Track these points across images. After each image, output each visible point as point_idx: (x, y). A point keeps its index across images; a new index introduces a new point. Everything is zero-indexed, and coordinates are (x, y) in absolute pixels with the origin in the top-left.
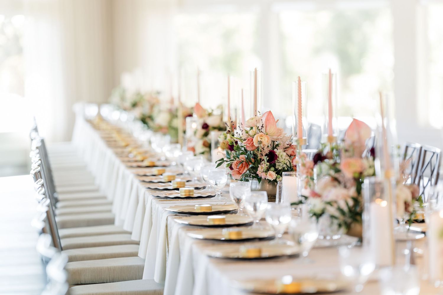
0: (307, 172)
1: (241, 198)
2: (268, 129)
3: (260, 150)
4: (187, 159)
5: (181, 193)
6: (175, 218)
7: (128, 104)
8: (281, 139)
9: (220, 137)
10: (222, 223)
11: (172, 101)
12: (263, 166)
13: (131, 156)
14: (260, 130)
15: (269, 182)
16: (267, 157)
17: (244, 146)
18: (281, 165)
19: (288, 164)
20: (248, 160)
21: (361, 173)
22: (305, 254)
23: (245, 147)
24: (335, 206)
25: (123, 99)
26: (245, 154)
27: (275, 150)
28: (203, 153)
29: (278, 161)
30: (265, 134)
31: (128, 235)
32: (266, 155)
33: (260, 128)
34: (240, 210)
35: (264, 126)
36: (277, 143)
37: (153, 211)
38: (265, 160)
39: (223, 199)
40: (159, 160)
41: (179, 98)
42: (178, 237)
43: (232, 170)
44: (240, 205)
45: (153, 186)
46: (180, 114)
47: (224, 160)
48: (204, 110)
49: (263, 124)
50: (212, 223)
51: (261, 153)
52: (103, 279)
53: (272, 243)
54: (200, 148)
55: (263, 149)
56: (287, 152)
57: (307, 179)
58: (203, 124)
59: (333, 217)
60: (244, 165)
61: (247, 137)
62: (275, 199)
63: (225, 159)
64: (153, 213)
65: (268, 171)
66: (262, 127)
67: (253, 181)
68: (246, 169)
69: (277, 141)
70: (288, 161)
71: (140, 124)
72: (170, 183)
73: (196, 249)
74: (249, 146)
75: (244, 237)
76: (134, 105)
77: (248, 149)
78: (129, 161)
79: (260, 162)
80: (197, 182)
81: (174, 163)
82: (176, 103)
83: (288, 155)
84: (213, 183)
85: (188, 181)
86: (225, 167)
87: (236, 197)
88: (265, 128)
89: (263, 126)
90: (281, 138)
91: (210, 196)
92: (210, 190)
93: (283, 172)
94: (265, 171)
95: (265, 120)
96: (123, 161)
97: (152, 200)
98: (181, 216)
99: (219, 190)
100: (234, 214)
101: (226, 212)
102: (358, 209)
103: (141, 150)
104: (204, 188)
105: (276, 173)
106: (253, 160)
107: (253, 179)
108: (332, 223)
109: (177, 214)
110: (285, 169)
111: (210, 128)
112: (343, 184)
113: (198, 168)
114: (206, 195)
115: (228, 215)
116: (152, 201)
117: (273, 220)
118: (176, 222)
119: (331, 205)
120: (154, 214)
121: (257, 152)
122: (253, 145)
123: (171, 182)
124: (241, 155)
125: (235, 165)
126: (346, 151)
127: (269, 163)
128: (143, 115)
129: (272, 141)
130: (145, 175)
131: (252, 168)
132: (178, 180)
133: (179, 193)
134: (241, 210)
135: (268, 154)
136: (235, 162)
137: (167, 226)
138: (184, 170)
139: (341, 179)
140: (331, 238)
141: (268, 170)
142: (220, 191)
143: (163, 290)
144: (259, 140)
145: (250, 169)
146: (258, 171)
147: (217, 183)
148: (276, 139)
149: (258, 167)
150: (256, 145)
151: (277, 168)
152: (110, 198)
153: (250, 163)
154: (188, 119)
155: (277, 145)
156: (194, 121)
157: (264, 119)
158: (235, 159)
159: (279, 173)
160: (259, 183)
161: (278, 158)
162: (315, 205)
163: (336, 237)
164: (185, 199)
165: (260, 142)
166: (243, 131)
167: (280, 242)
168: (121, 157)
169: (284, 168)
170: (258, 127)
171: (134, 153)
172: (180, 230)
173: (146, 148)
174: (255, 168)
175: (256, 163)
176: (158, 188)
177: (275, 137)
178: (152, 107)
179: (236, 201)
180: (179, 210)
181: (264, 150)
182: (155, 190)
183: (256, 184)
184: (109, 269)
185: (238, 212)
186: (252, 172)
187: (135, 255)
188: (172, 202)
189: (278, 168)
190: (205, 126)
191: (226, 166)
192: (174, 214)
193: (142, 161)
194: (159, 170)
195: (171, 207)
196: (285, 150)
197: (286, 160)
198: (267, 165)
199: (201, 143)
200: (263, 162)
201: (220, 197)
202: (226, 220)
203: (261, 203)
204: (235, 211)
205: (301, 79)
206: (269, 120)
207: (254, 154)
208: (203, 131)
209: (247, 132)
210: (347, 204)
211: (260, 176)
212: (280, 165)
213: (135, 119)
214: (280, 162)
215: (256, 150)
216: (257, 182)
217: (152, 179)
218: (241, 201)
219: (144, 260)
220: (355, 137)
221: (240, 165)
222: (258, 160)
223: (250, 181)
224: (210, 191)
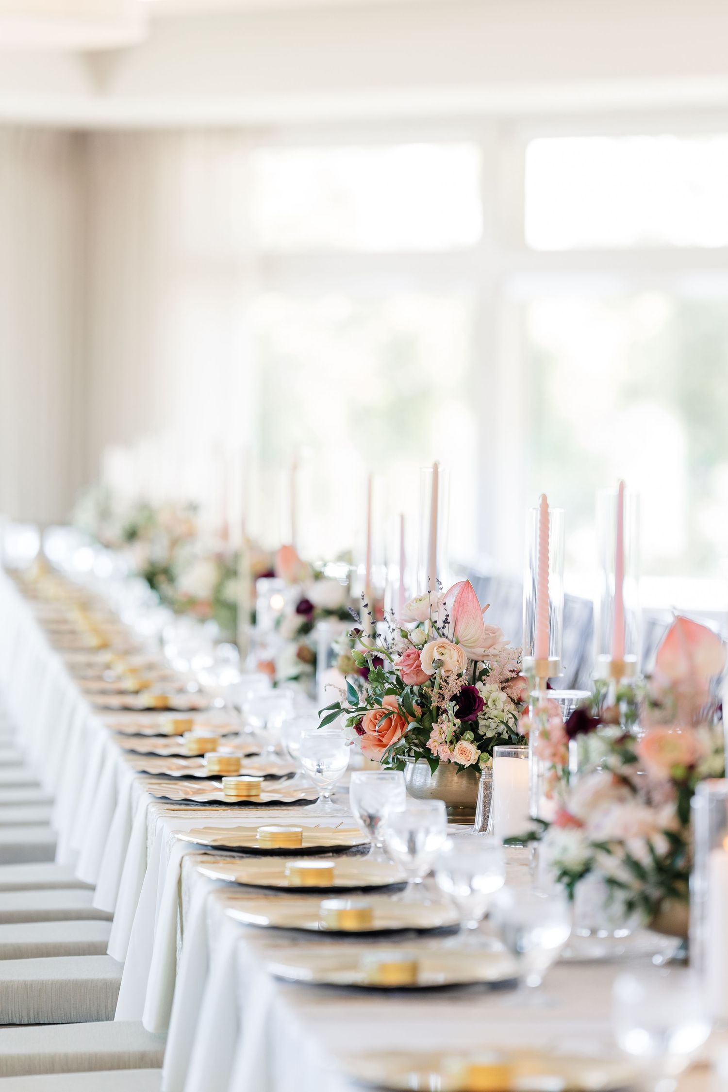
0: (554, 755)
1: (380, 814)
2: (461, 627)
3: (436, 685)
4: (250, 695)
5: (226, 790)
6: (202, 862)
7: (115, 531)
8: (495, 656)
9: (337, 642)
10: (323, 883)
11: (225, 533)
12: (444, 727)
13: (110, 674)
14: (440, 631)
15: (459, 770)
16: (454, 702)
17: (396, 672)
18: (493, 725)
19: (511, 723)
20: (404, 710)
21: (691, 768)
22: (533, 980)
23: (399, 673)
24: (619, 853)
25: (105, 514)
26: (397, 694)
27: (479, 685)
28: (296, 678)
29: (484, 715)
30: (452, 642)
31: (86, 893)
32: (454, 698)
33: (440, 624)
34: (376, 845)
35: (449, 620)
36: (484, 667)
37: (149, 837)
38: (450, 712)
39: (336, 810)
40: (181, 691)
41: (243, 524)
42: (204, 915)
43: (363, 734)
44: (376, 832)
45: (156, 765)
46: (246, 567)
47: (342, 707)
48: (303, 565)
49: (447, 616)
50: (297, 882)
51: (441, 691)
52: (10, 1012)
53: (450, 943)
54: (288, 666)
55: (446, 681)
56: (509, 690)
57: (553, 771)
58: (298, 602)
59: (612, 882)
60: (393, 723)
61: (404, 648)
62: (474, 815)
63: (345, 705)
64: (149, 841)
65: (457, 742)
66: (446, 622)
67: (417, 765)
68: (399, 733)
69: (483, 662)
70: (511, 716)
71: (141, 589)
72: (200, 761)
73: (247, 954)
74: (408, 671)
75: (379, 924)
76: (132, 535)
77: (406, 680)
78: (103, 692)
79: (438, 715)
80: (274, 758)
81: (218, 703)
82: (236, 541)
83: (513, 700)
84: (312, 765)
85: (249, 755)
86: (344, 727)
87: (367, 812)
88: (452, 625)
89: (446, 619)
90: (496, 652)
91: (304, 801)
92: (305, 784)
93: (497, 745)
94: (448, 740)
95: (454, 604)
96: (87, 692)
97: (149, 807)
98: (218, 858)
99: (326, 785)
100: (358, 857)
101: (339, 851)
102: (680, 863)
103: (137, 661)
104: (291, 776)
105: (479, 748)
106: (418, 710)
107: (416, 760)
108: (610, 899)
109: (209, 850)
110: (502, 736)
111: (317, 611)
112: (642, 794)
113: (277, 721)
114: (292, 796)
115: (344, 859)
116: (147, 809)
117: (454, 884)
118: (202, 875)
119: (609, 852)
120: (152, 844)
121: (429, 690)
122: (418, 670)
123: (202, 756)
124: (386, 697)
125: (369, 721)
126: (655, 704)
127: (459, 721)
128: (152, 564)
129: (472, 661)
130: (139, 735)
131: (416, 732)
132: (225, 750)
133: (220, 790)
134: (379, 845)
135: (458, 695)
136: (370, 714)
137: (179, 882)
138: (244, 724)
139: (637, 781)
140: (611, 936)
141: (457, 737)
142: (330, 787)
143: (163, 1053)
144: (437, 656)
145: (409, 734)
146: (430, 741)
147: (321, 767)
148: (483, 656)
149: (432, 729)
150: (427, 669)
151: (481, 733)
152: (48, 788)
153: (410, 718)
154: (264, 585)
155: (485, 672)
156: (279, 591)
157: (450, 602)
158: (372, 705)
159: (485, 746)
160: (433, 772)
161: (484, 707)
162: (565, 849)
163: (622, 933)
164: (236, 807)
165: (439, 664)
166: (396, 631)
167: (473, 940)
168: (84, 678)
169: (500, 734)
170: (436, 622)
171: (120, 668)
172: (212, 898)
173: (151, 655)
174: (423, 733)
175: (427, 718)
176: (168, 772)
177: (480, 651)
178: (175, 542)
179: (365, 821)
180: (214, 841)
181: (448, 683)
182: (159, 779)
183: (424, 773)
184: (27, 987)
185: (372, 850)
186: (416, 741)
187: (99, 949)
188: (200, 814)
189: (485, 735)
190: (304, 607)
191: (346, 723)
192: (200, 849)
193: (136, 692)
194: (176, 722)
195: (194, 832)
196: (505, 684)
197: (505, 711)
198: (454, 725)
199: (291, 650)
200: (444, 716)
201: (329, 806)
202: (336, 872)
203: (427, 832)
204: (365, 848)
205: (549, 501)
206: (463, 605)
207: (422, 695)
208: (299, 621)
209: (405, 635)
210: (652, 849)
211: (435, 755)
212: (489, 727)
213: (130, 576)
214: (489, 718)
215: (428, 683)
216: (427, 769)
217: (155, 746)
218: (380, 824)
219: (122, 966)
220: (681, 669)
221: (384, 723)
222: (431, 712)
223: (410, 766)
224: (306, 786)
